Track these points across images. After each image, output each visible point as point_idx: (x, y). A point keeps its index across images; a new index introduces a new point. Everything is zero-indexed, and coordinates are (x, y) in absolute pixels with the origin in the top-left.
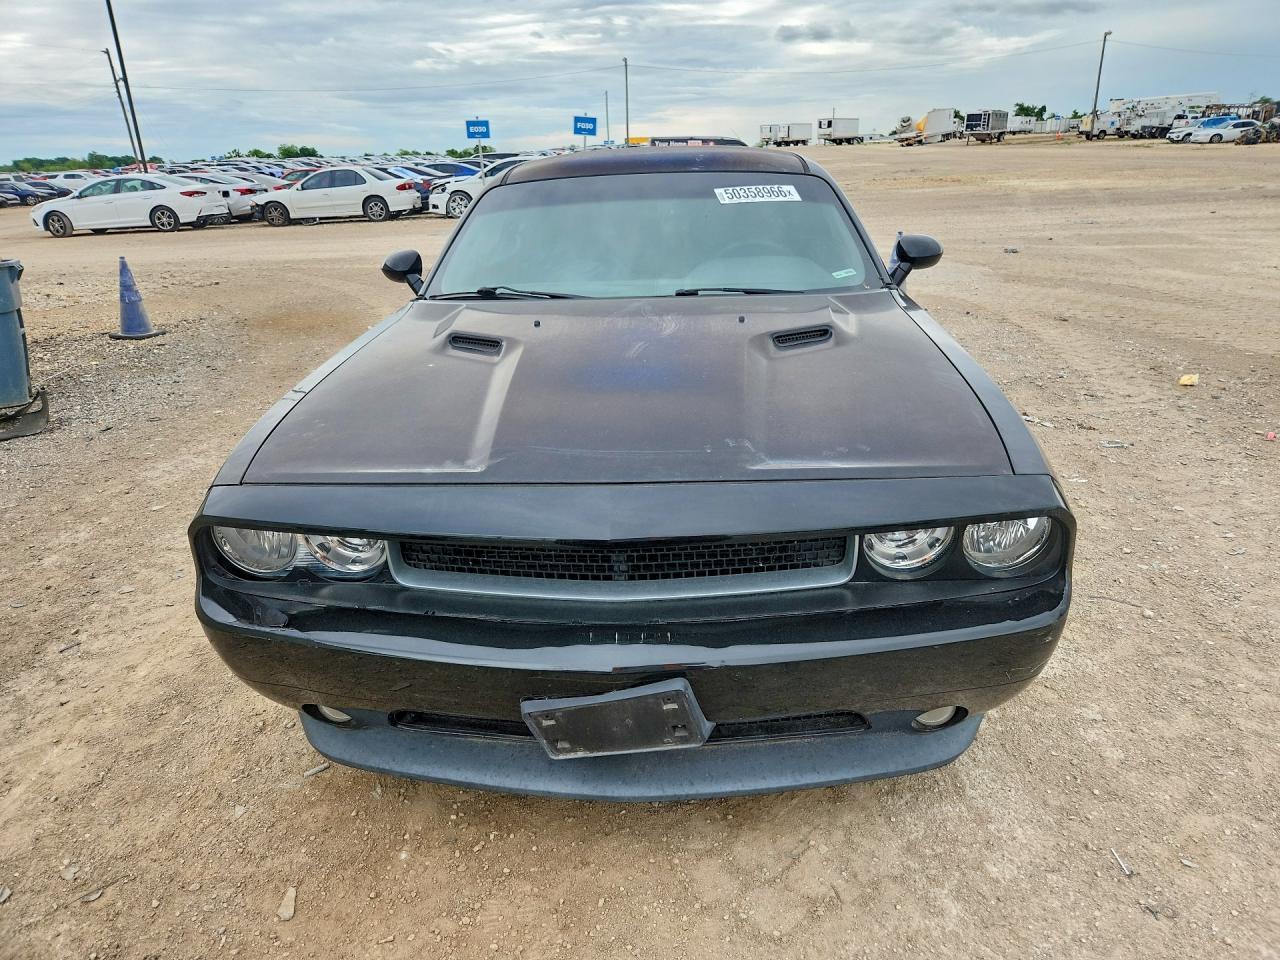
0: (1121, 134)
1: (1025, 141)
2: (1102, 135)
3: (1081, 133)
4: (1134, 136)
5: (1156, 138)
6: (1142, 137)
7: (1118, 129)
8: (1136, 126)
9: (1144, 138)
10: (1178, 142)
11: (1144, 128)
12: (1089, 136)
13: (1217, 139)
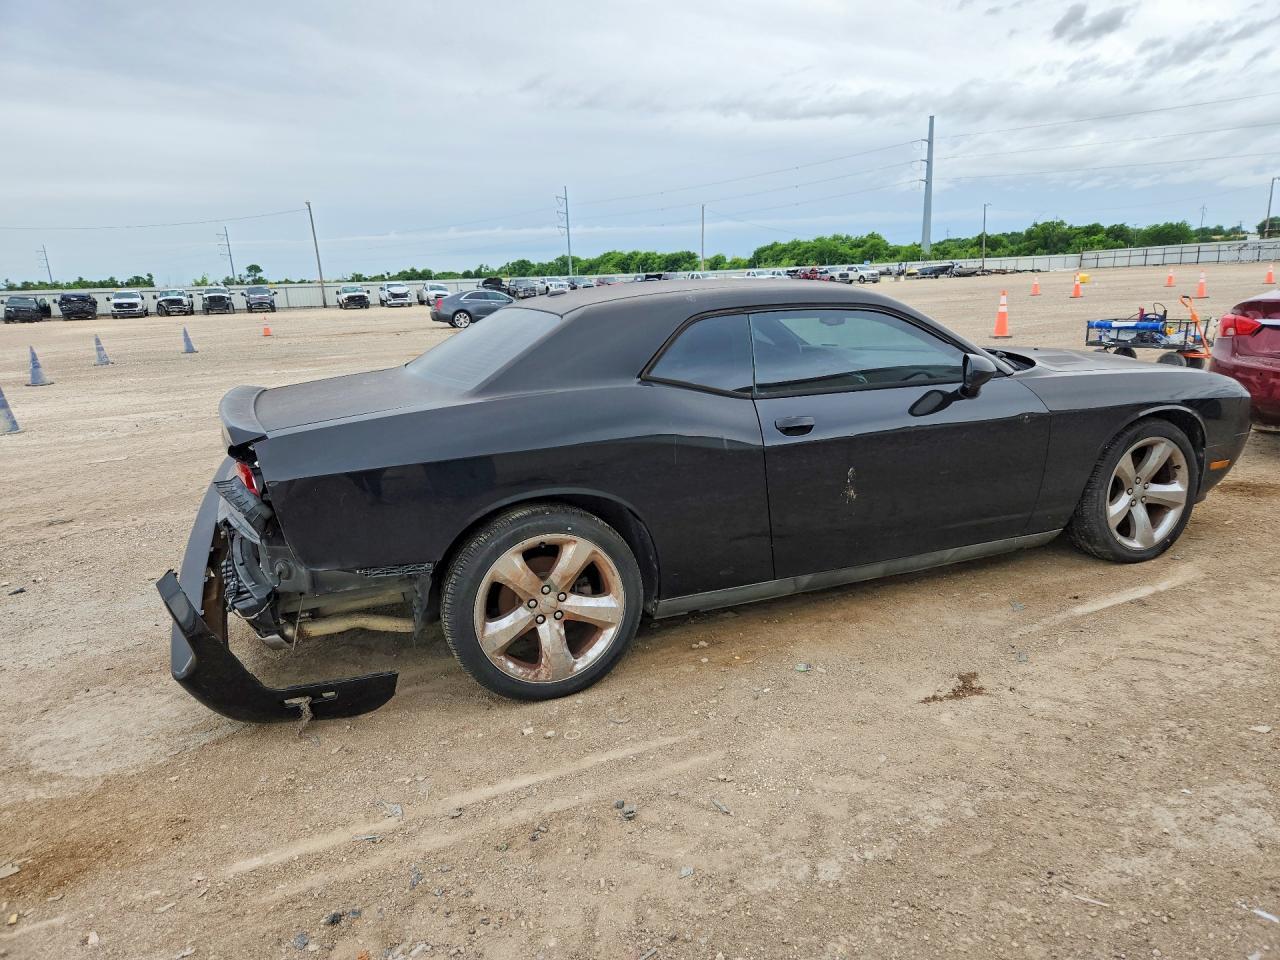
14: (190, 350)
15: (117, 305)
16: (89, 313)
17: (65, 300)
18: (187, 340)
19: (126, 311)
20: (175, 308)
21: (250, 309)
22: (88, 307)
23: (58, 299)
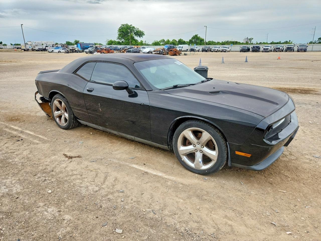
0: (33, 50)
1: (6, 51)
2: (28, 50)
3: (22, 49)
4: (37, 51)
5: (43, 51)
6: (39, 51)
7: (32, 49)
8: (37, 48)
9: (40, 51)
10: (51, 52)
11: (39, 49)
12: (25, 50)
13: (60, 52)
14: (246, 61)
15: (264, 49)
16: (257, 51)
17: (254, 47)
18: (246, 59)
19: (266, 51)
20: (277, 50)
21: (298, 51)
22: (258, 49)
23: (252, 47)
